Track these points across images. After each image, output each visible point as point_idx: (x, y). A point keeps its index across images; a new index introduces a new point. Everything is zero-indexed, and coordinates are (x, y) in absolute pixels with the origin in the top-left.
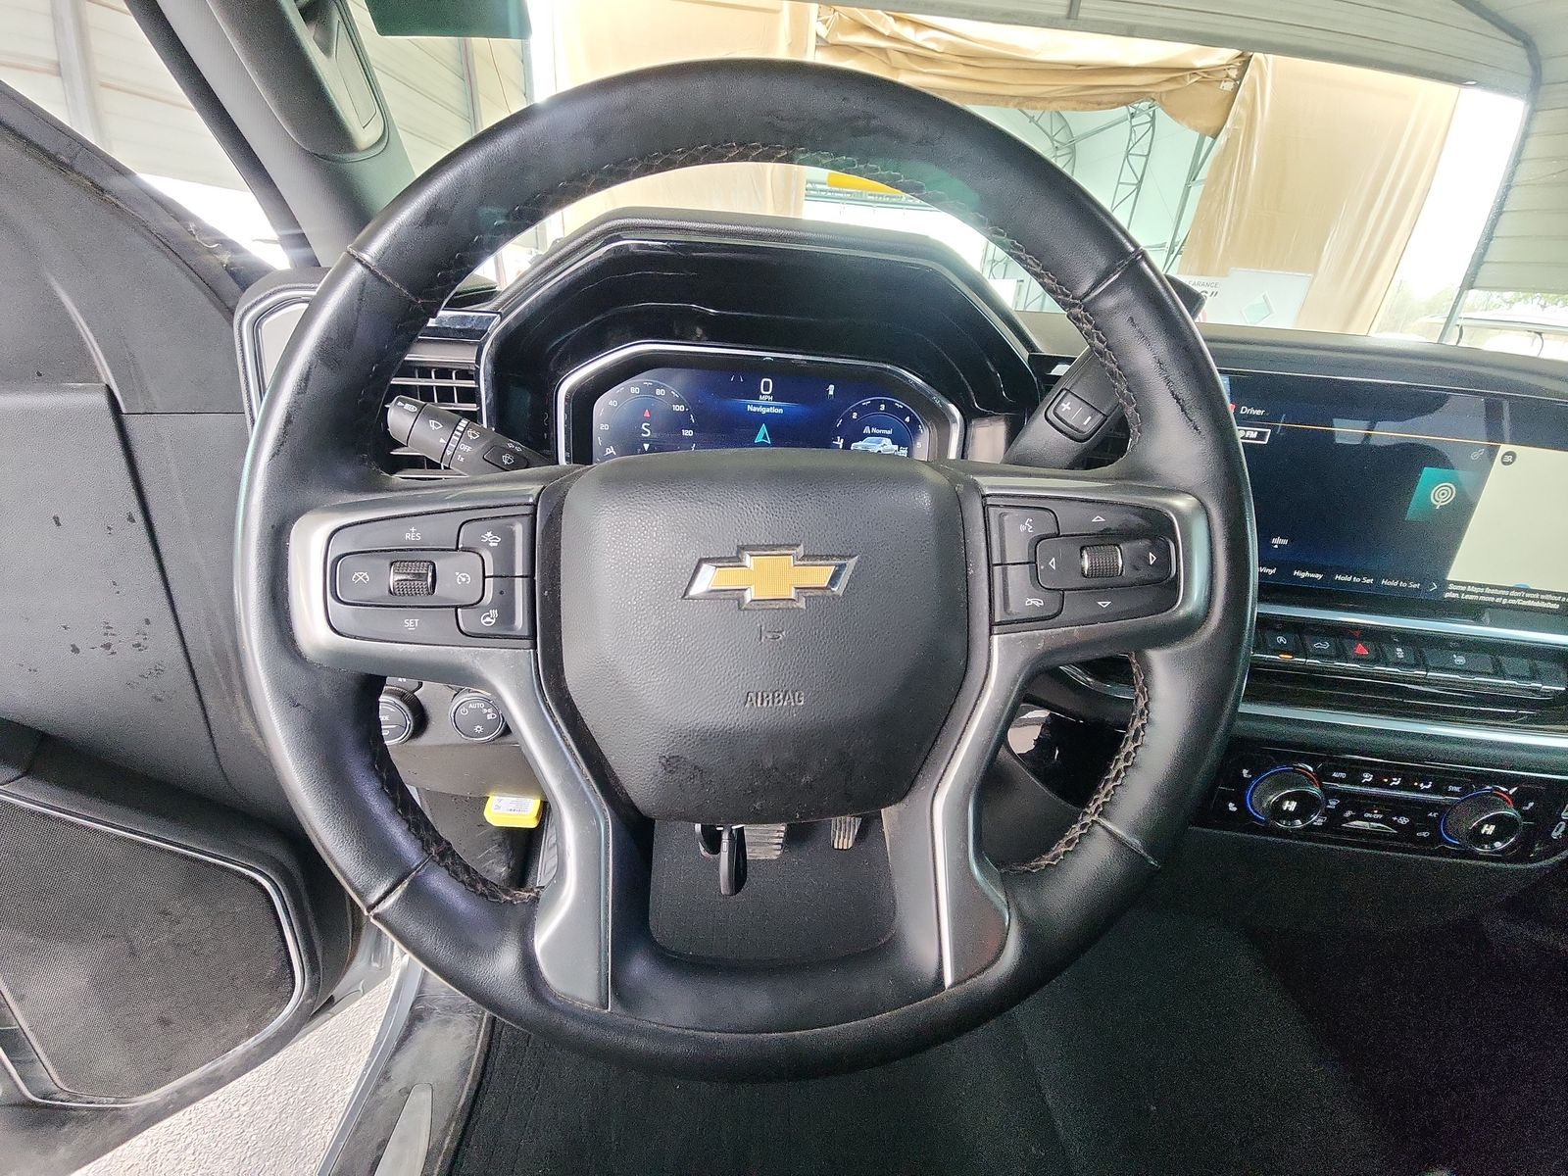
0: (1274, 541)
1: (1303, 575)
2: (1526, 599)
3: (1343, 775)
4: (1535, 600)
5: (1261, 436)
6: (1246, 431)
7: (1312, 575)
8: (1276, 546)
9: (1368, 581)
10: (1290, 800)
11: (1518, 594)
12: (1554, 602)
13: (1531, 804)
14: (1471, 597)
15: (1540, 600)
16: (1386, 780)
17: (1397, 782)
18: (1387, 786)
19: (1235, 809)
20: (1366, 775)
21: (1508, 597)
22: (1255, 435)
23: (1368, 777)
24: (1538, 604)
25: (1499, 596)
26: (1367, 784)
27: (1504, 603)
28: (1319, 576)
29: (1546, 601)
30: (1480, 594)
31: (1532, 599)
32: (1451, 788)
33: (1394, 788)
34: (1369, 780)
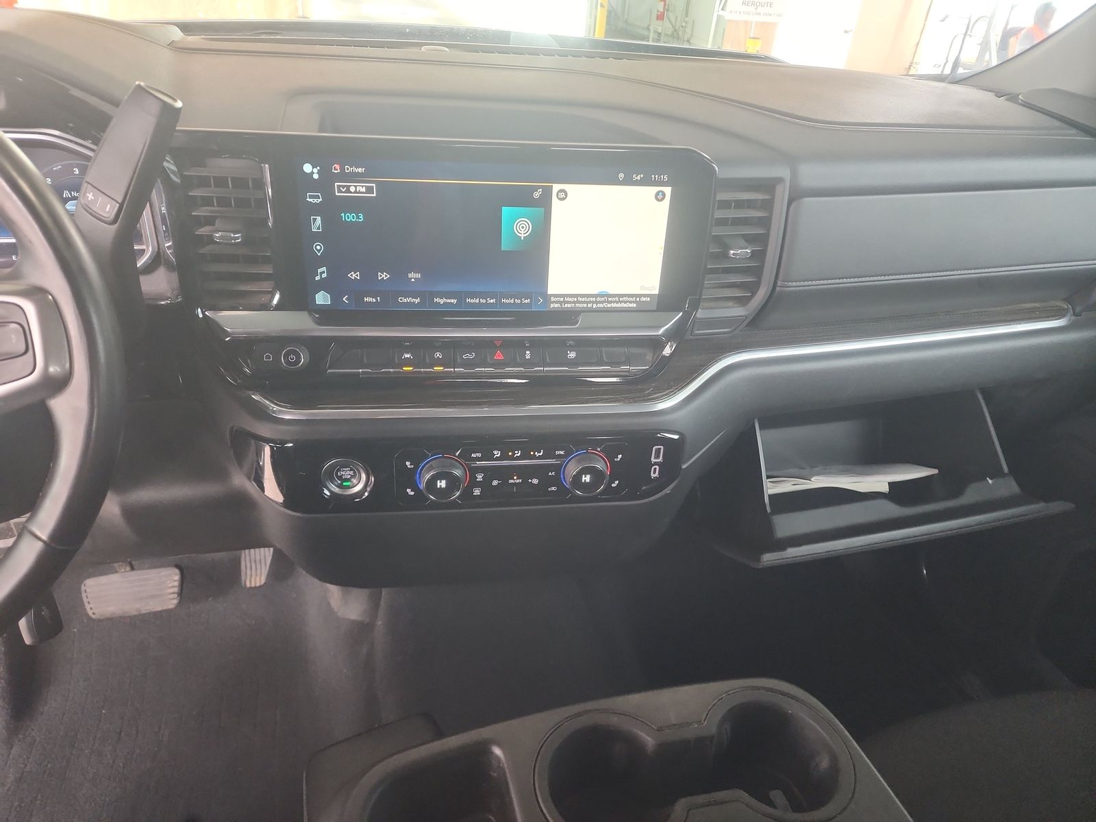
0: (410, 275)
1: (442, 301)
2: (611, 302)
3: (479, 455)
4: (617, 302)
5: (369, 190)
6: (356, 187)
7: (449, 301)
8: (413, 280)
9: (492, 301)
10: (441, 480)
11: (602, 299)
12: (631, 302)
13: (620, 456)
14: (569, 306)
15: (621, 302)
16: (510, 454)
17: (518, 454)
18: (512, 458)
19: (412, 493)
20: (495, 452)
21: (597, 302)
22: (363, 190)
23: (497, 454)
24: (619, 305)
25: (590, 302)
26: (498, 459)
27: (594, 307)
28: (454, 301)
29: (625, 302)
30: (574, 302)
31: (614, 302)
32: (557, 453)
33: (518, 458)
34: (498, 455)
